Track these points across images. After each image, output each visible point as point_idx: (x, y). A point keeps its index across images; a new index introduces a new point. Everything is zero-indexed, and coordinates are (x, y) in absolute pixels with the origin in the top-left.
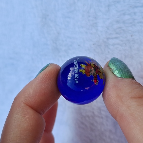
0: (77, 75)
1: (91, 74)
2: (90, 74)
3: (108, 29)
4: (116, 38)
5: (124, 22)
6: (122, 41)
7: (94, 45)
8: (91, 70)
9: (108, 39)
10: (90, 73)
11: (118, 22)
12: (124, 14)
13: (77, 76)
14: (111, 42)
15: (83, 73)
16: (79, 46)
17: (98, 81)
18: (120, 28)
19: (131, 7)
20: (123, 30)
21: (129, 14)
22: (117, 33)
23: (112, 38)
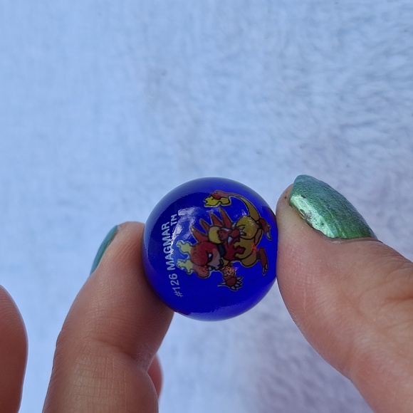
0: (174, 276)
1: (213, 268)
2: (210, 269)
3: (342, 99)
4: (367, 124)
5: (388, 77)
6: (385, 131)
7: (301, 147)
8: (210, 255)
9: (344, 127)
10: (208, 266)
11: (371, 77)
12: (388, 54)
13: (175, 280)
14: (353, 135)
15: (189, 271)
16: (258, 153)
17: (238, 278)
18: (377, 94)
19: (406, 31)
20: (388, 99)
21: (403, 53)
22: (369, 110)
23: (357, 126)
